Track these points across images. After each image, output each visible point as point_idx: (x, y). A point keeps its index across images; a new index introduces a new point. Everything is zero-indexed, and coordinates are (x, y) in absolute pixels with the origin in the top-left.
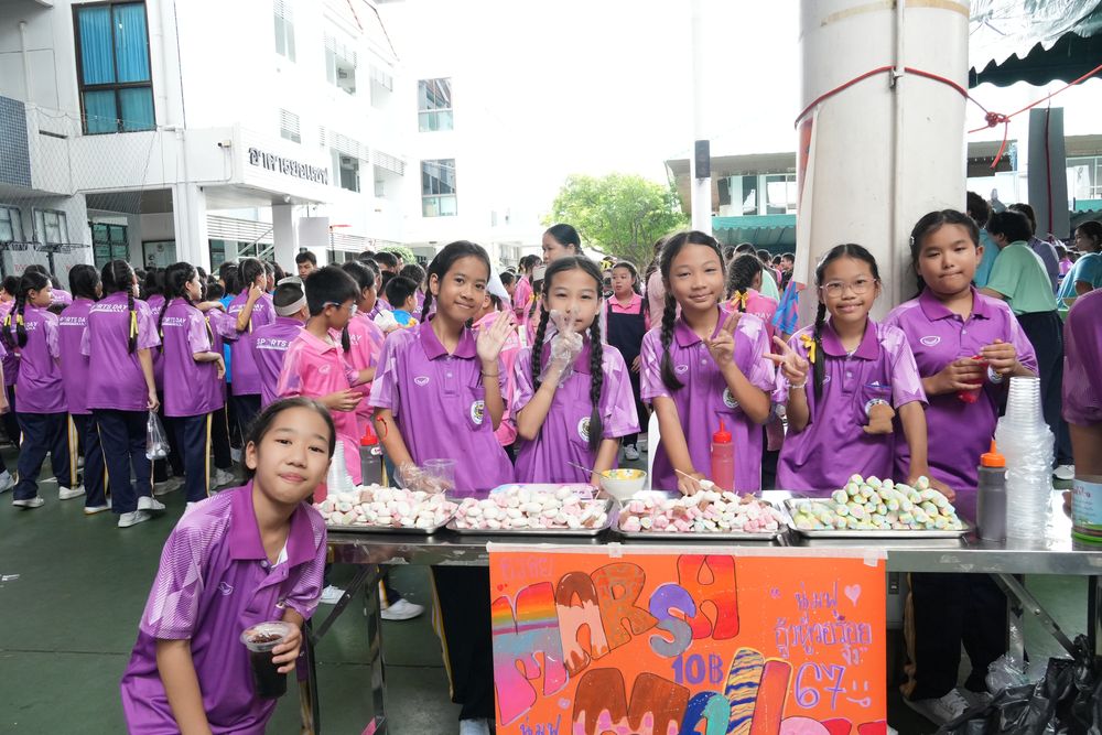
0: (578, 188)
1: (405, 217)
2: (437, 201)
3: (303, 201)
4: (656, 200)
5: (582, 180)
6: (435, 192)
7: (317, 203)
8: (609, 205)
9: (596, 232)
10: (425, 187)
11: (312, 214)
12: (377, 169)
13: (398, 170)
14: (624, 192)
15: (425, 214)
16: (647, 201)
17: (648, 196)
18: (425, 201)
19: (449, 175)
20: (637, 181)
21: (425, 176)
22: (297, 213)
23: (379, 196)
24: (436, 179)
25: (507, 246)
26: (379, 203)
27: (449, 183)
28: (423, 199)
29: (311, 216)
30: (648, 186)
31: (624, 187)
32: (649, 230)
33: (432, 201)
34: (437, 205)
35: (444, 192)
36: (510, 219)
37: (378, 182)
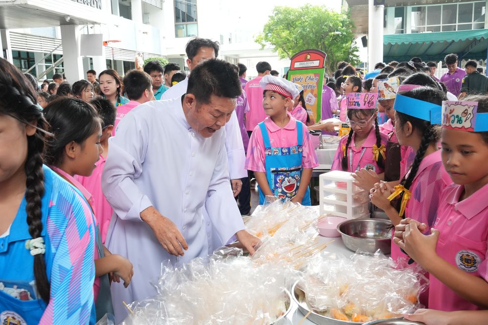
0: (281, 16)
1: (164, 37)
2: (185, 26)
3: (84, 22)
4: (337, 24)
5: (285, 11)
6: (183, 21)
7: (94, 23)
8: (304, 28)
9: (292, 48)
10: (177, 18)
11: (91, 32)
12: (144, 5)
13: (159, 6)
14: (314, 19)
15: (177, 36)
16: (331, 25)
17: (331, 22)
18: (177, 27)
19: (193, 9)
20: (323, 10)
21: (177, 10)
22: (79, 31)
23: (146, 23)
24: (184, 13)
25: (229, 58)
26: (147, 28)
27: (193, 15)
28: (176, 26)
29: (90, 33)
30: (331, 14)
31: (316, 15)
32: (330, 46)
33: (182, 27)
34: (184, 30)
35: (190, 21)
36: (232, 40)
37: (145, 14)
